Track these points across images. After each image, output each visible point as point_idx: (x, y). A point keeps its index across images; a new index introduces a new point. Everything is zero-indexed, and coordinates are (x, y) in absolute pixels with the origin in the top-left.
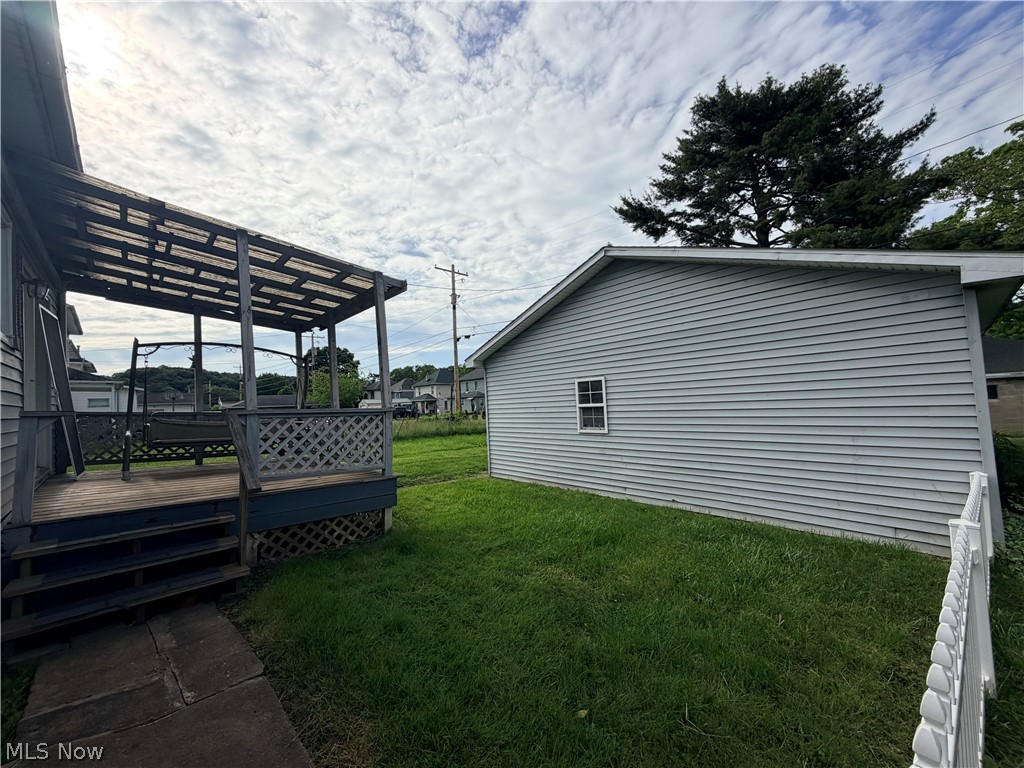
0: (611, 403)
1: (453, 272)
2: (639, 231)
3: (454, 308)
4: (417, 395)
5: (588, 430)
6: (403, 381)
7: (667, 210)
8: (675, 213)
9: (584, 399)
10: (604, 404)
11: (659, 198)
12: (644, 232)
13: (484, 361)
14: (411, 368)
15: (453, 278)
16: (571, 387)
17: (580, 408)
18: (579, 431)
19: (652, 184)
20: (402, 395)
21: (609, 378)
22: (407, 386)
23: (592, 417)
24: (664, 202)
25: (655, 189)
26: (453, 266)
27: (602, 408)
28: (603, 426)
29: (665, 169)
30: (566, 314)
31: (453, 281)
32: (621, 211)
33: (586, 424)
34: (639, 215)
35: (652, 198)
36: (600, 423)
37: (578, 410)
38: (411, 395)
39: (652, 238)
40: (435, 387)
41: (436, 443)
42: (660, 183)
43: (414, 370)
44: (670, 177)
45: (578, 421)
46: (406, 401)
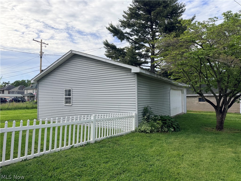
0: (73, 96)
1: (41, 42)
2: (116, 37)
3: (41, 57)
4: (26, 93)
5: (67, 105)
6: (19, 86)
7: (124, 31)
8: (126, 33)
9: (66, 95)
10: (71, 97)
11: (121, 27)
12: (118, 37)
13: (38, 81)
14: (25, 81)
15: (41, 45)
16: (63, 91)
17: (65, 98)
18: (64, 105)
19: (119, 21)
20: (18, 93)
21: (73, 89)
22: (21, 88)
23: (68, 100)
24: (122, 28)
25: (120, 23)
26: (41, 40)
27: (71, 98)
28: (70, 103)
29: (124, 17)
30: (62, 68)
31: (41, 47)
32: (109, 29)
33: (66, 102)
34: (115, 31)
35: (119, 26)
36: (70, 102)
37: (64, 98)
38: (23, 93)
39: (120, 40)
40: (35, 90)
41: (23, 111)
42: (122, 21)
43: (26, 82)
44: (125, 20)
45: (64, 102)
46: (20, 95)
